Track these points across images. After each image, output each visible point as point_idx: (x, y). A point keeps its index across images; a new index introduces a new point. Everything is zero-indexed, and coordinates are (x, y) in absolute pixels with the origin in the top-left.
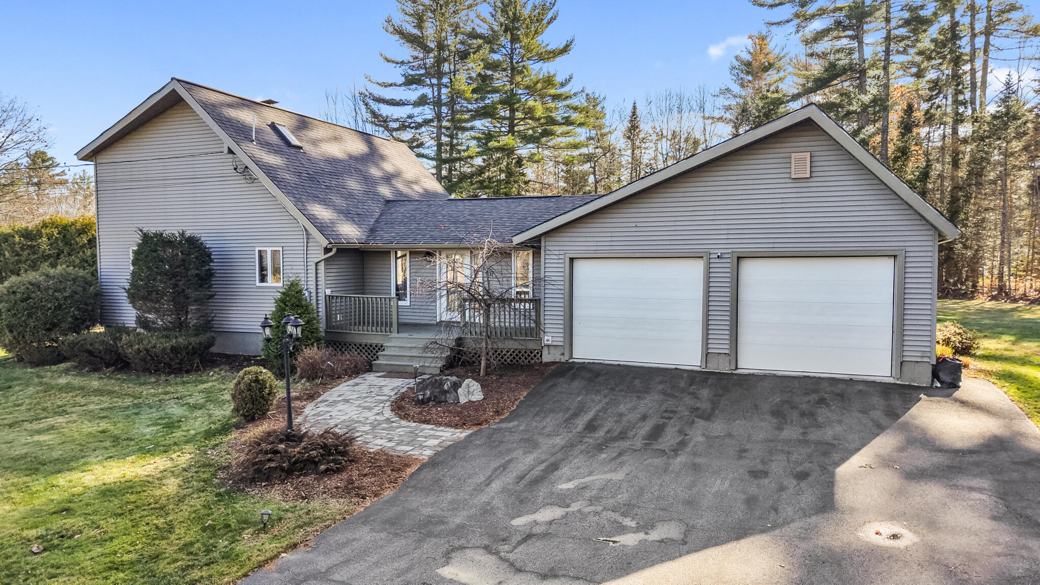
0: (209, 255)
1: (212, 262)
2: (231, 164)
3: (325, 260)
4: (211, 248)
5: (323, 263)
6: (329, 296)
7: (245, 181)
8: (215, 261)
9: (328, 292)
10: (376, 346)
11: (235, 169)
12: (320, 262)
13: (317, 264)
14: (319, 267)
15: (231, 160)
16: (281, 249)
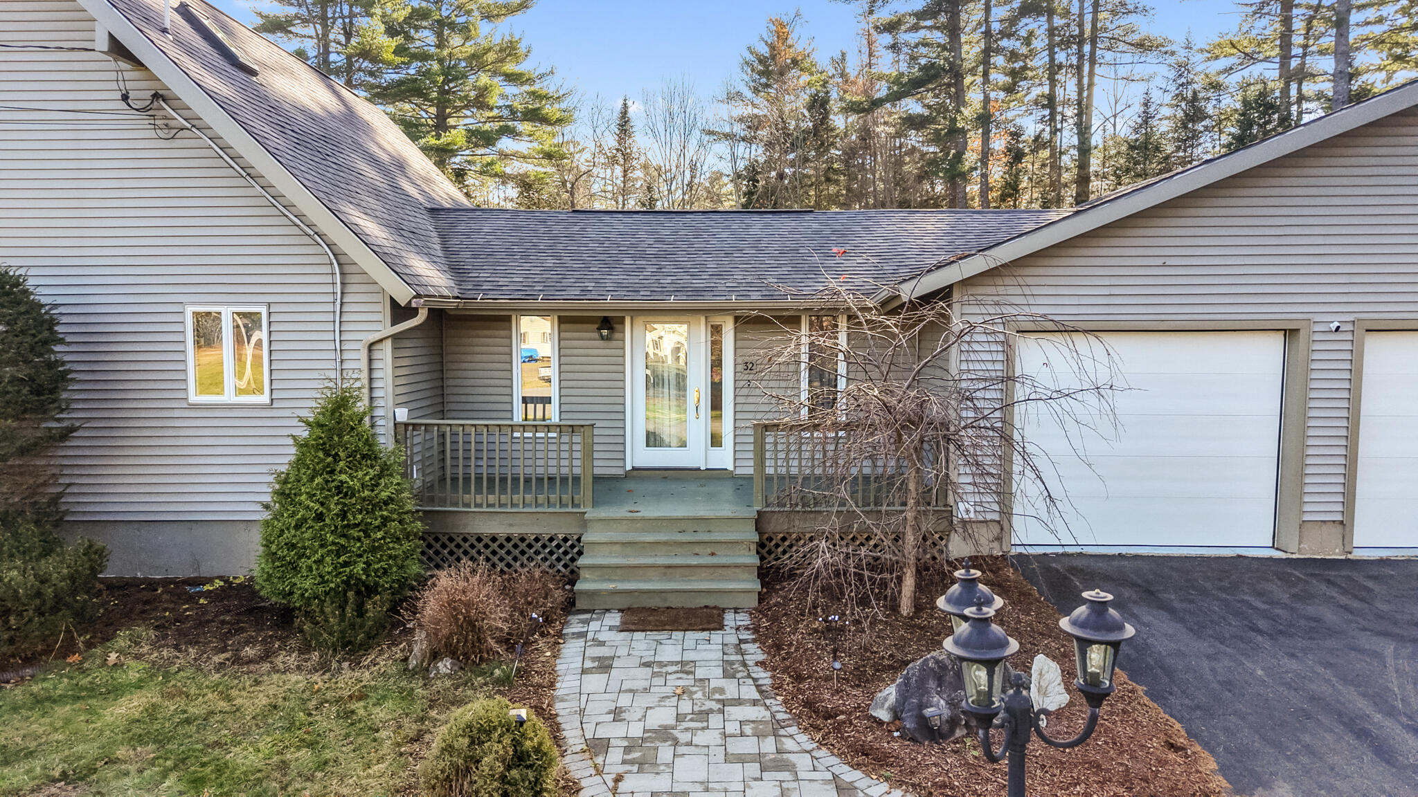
0: (52, 323)
1: (61, 341)
2: (114, 86)
3: (395, 338)
4: (56, 306)
5: (388, 345)
6: (406, 425)
7: (152, 134)
8: (68, 339)
9: (402, 415)
10: (537, 540)
11: (125, 98)
12: (381, 341)
13: (371, 347)
14: (376, 355)
15: (113, 76)
16: (263, 310)
